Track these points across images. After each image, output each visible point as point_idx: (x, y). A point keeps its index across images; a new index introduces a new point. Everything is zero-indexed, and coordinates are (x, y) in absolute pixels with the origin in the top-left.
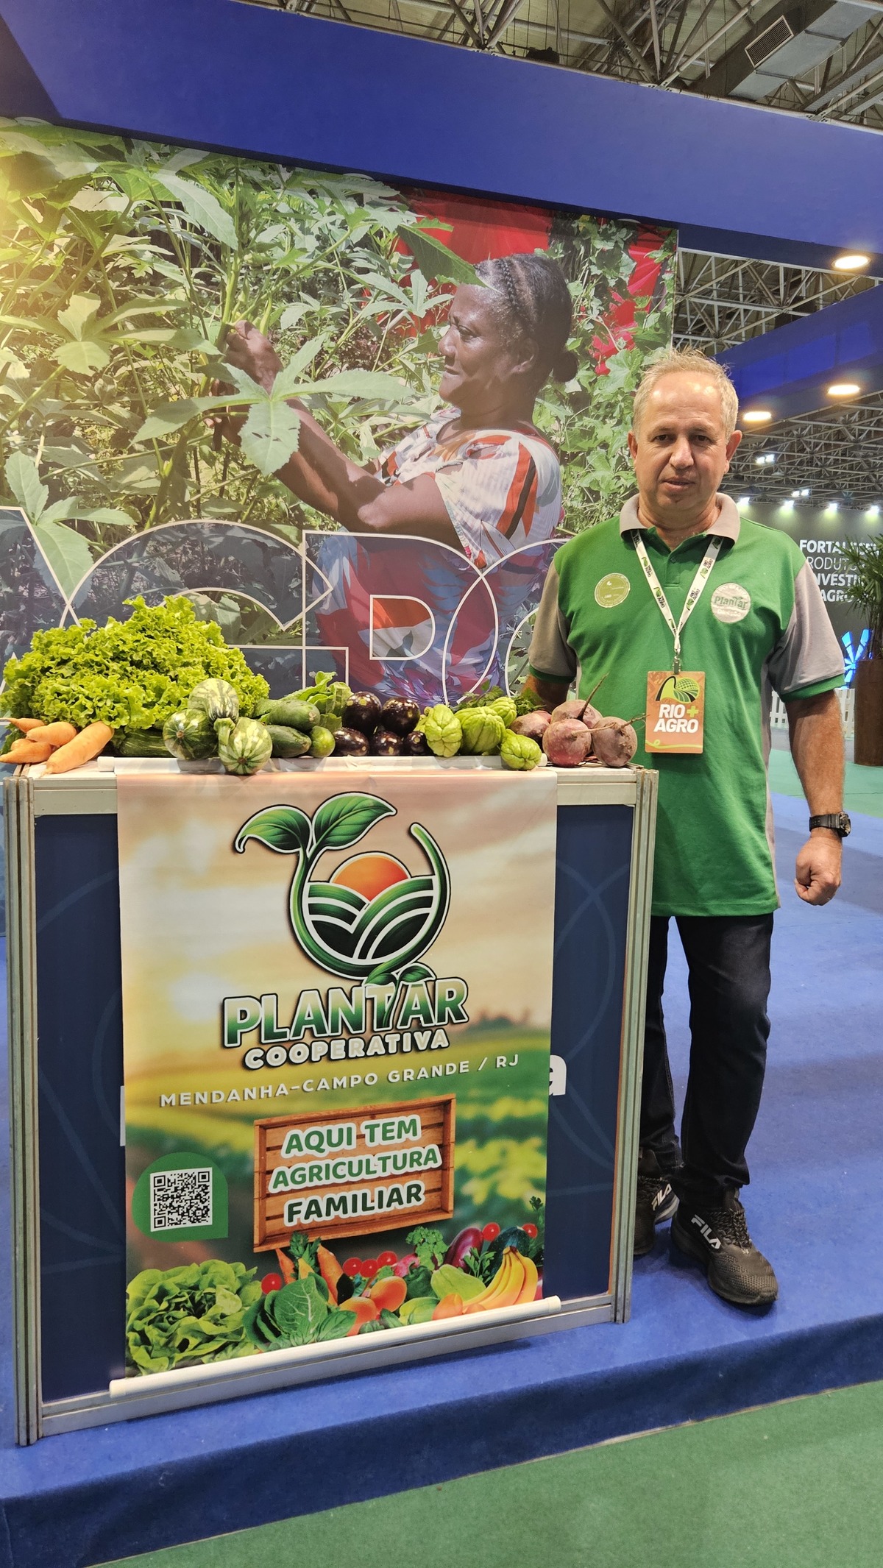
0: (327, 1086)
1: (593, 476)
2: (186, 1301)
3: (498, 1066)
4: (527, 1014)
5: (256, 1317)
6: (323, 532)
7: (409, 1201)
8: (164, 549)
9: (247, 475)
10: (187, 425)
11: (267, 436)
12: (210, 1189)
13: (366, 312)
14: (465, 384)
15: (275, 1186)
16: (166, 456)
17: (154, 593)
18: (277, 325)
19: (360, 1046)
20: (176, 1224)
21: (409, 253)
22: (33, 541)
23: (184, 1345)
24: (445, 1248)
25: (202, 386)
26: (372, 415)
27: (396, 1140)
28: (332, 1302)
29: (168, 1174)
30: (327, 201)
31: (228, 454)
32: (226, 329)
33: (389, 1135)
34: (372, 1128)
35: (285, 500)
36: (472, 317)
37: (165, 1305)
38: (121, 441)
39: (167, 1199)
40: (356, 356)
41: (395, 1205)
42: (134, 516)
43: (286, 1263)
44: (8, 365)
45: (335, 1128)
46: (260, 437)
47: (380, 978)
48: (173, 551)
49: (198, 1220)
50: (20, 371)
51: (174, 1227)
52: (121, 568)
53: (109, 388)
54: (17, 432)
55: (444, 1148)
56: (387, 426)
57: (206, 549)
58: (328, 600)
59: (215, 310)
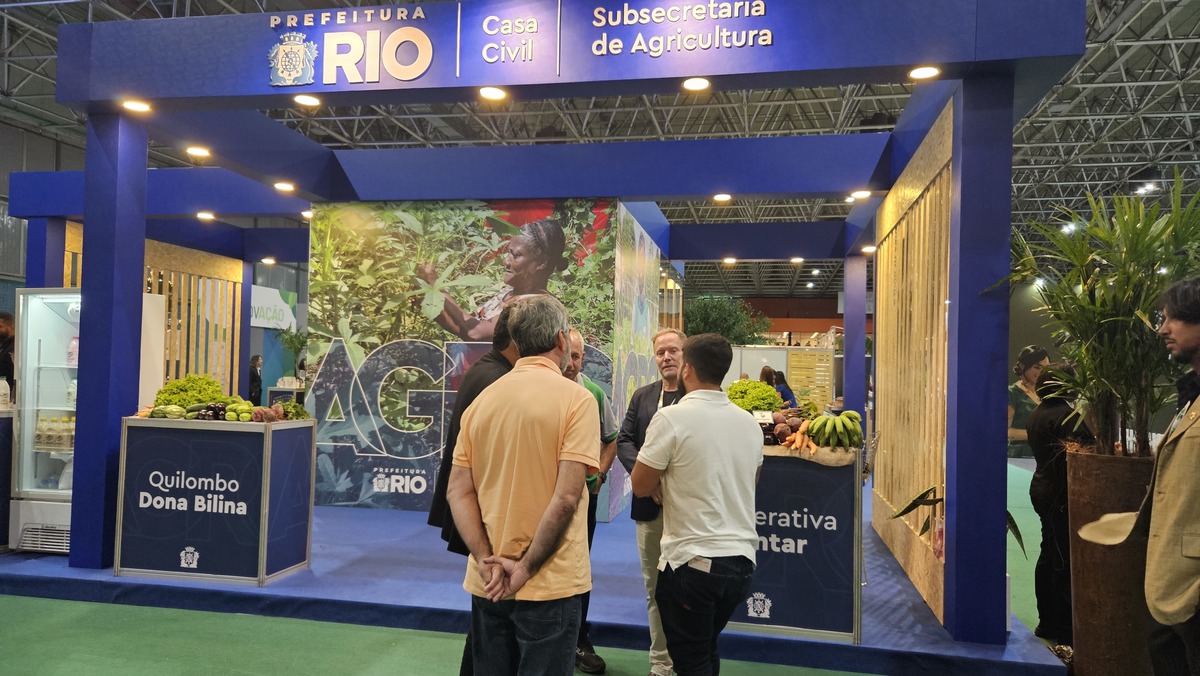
1: (577, 312)
8: (391, 352)
9: (423, 321)
10: (402, 303)
11: (432, 305)
13: (473, 252)
14: (515, 277)
16: (393, 315)
17: (386, 369)
18: (437, 261)
21: (491, 226)
22: (345, 351)
25: (408, 288)
26: (475, 293)
30: (458, 211)
31: (416, 313)
32: (418, 265)
36: (519, 248)
40: (468, 270)
42: (380, 339)
44: (341, 287)
46: (429, 305)
48: (394, 352)
52: (375, 359)
53: (375, 291)
54: (343, 311)
56: (481, 296)
57: (406, 351)
59: (414, 259)
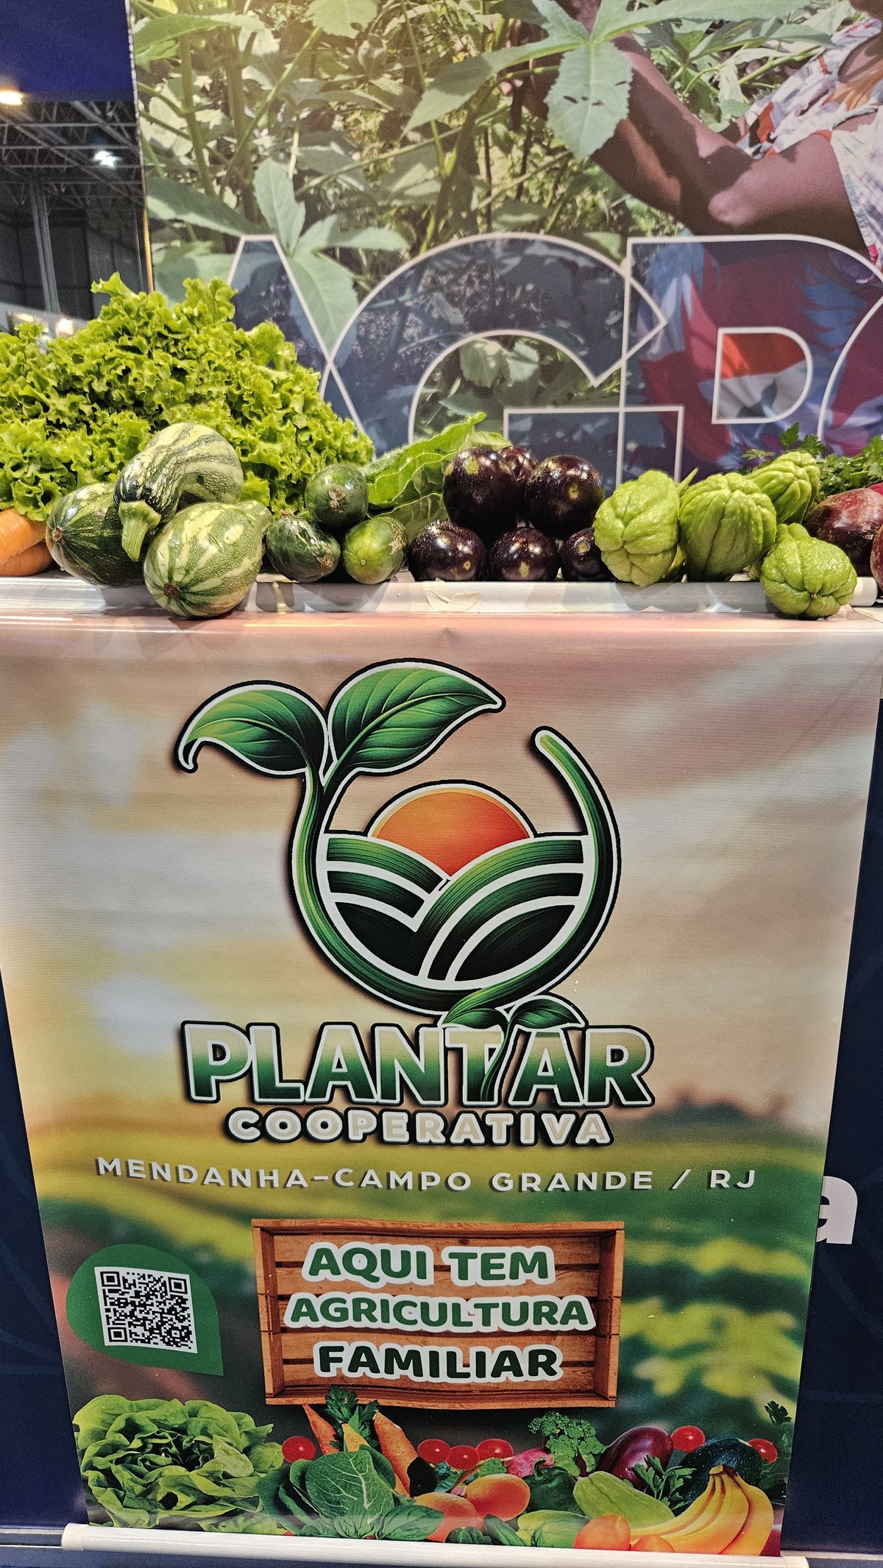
0: (377, 1182)
2: (169, 1445)
3: (713, 1185)
4: (779, 1104)
5: (278, 1489)
6: (659, 239)
7: (533, 1372)
8: (443, 280)
9: (554, 162)
10: (476, 95)
11: (584, 99)
12: (189, 1304)
15: (295, 1318)
16: (447, 145)
17: (431, 342)
19: (437, 1125)
20: (143, 1341)
22: (288, 281)
23: (170, 1502)
24: (601, 1448)
25: (498, 32)
26: (739, 48)
27: (508, 1281)
28: (400, 1490)
29: (123, 1271)
31: (530, 133)
33: (493, 1272)
34: (463, 1260)
35: (606, 195)
37: (137, 1443)
38: (391, 131)
39: (126, 1304)
41: (507, 1376)
42: (406, 235)
43: (322, 1428)
44: (253, 35)
45: (396, 1250)
46: (573, 101)
47: (472, 1016)
48: (454, 281)
49: (176, 1343)
50: (268, 44)
51: (139, 1344)
52: (391, 309)
53: (377, 52)
54: (265, 132)
55: (601, 1305)
56: (761, 62)
57: (497, 276)
58: (659, 340)
